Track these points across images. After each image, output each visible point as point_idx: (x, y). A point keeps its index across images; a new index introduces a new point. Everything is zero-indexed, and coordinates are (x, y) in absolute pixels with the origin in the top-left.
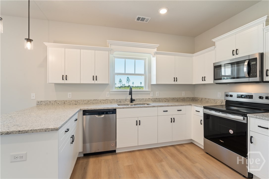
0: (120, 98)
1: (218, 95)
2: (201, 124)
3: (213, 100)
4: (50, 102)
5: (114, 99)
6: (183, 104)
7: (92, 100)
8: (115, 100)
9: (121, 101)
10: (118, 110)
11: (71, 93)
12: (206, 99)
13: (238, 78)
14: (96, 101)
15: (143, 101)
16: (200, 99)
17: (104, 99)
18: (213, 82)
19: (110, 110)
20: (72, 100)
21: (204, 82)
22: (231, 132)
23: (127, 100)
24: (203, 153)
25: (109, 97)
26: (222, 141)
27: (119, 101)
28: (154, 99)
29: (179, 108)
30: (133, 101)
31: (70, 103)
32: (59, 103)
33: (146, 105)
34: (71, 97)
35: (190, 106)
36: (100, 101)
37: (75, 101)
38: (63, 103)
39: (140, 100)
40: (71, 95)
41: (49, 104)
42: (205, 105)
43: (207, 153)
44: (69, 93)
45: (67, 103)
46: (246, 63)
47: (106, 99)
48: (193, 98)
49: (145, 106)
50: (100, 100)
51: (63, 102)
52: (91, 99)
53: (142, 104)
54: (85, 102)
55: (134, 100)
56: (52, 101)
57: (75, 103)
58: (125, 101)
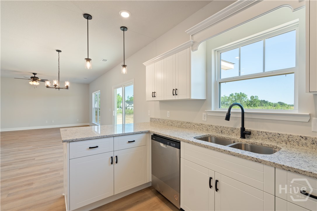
5: (212, 125)
7: (185, 123)
8: (214, 126)
9: (224, 130)
11: (169, 112)
14: (190, 124)
23: (235, 131)
25: (205, 120)
27: (220, 129)
30: (247, 135)
34: (169, 116)
36: (193, 125)
39: (271, 136)
47: (200, 124)
55: (251, 133)
58: (230, 132)
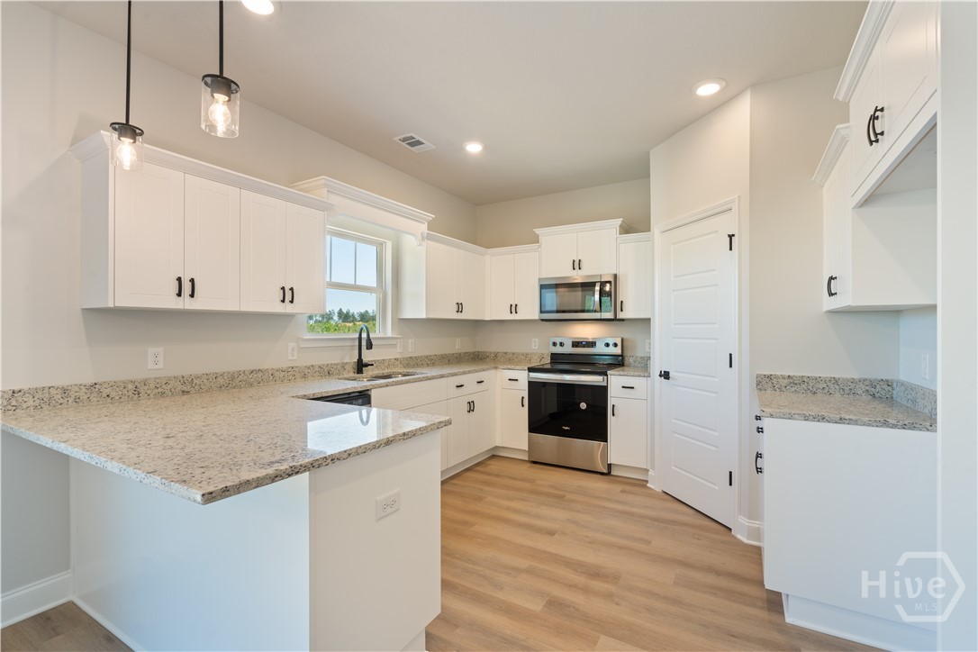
0: (330, 362)
1: (533, 344)
2: (523, 406)
3: (522, 355)
4: (65, 391)
6: (485, 367)
7: (246, 373)
10: (374, 394)
11: (160, 350)
12: (506, 353)
13: (583, 311)
14: (260, 374)
15: (383, 367)
16: (493, 355)
17: (284, 365)
18: (537, 318)
19: (352, 395)
20: (169, 379)
21: (514, 317)
22: (583, 406)
23: (347, 367)
24: (529, 465)
25: (296, 357)
26: (566, 428)
27: (326, 370)
28: (407, 359)
29: (480, 376)
30: (364, 369)
31: (160, 390)
32: (113, 394)
33: (400, 378)
34: (161, 365)
35: (493, 372)
36: (270, 375)
37: (183, 380)
38: (130, 393)
40: (161, 359)
41: (62, 401)
42: (530, 366)
43: (535, 463)
44: (151, 350)
45: (149, 392)
46: (597, 288)
47: (288, 368)
48: (474, 353)
49: (397, 379)
50: (271, 372)
51: (130, 386)
52: (242, 369)
53: (388, 377)
54: (221, 380)
55: (367, 365)
56: (77, 389)
57: (181, 387)
